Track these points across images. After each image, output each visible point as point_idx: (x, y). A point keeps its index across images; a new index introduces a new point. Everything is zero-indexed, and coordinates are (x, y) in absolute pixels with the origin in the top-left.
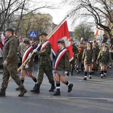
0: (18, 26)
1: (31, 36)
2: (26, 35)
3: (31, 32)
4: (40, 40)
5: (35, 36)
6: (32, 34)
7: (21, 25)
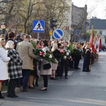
0: (10, 11)
1: (34, 29)
2: (25, 28)
3: (35, 22)
4: (51, 37)
5: (43, 30)
6: (36, 27)
7: (16, 9)
